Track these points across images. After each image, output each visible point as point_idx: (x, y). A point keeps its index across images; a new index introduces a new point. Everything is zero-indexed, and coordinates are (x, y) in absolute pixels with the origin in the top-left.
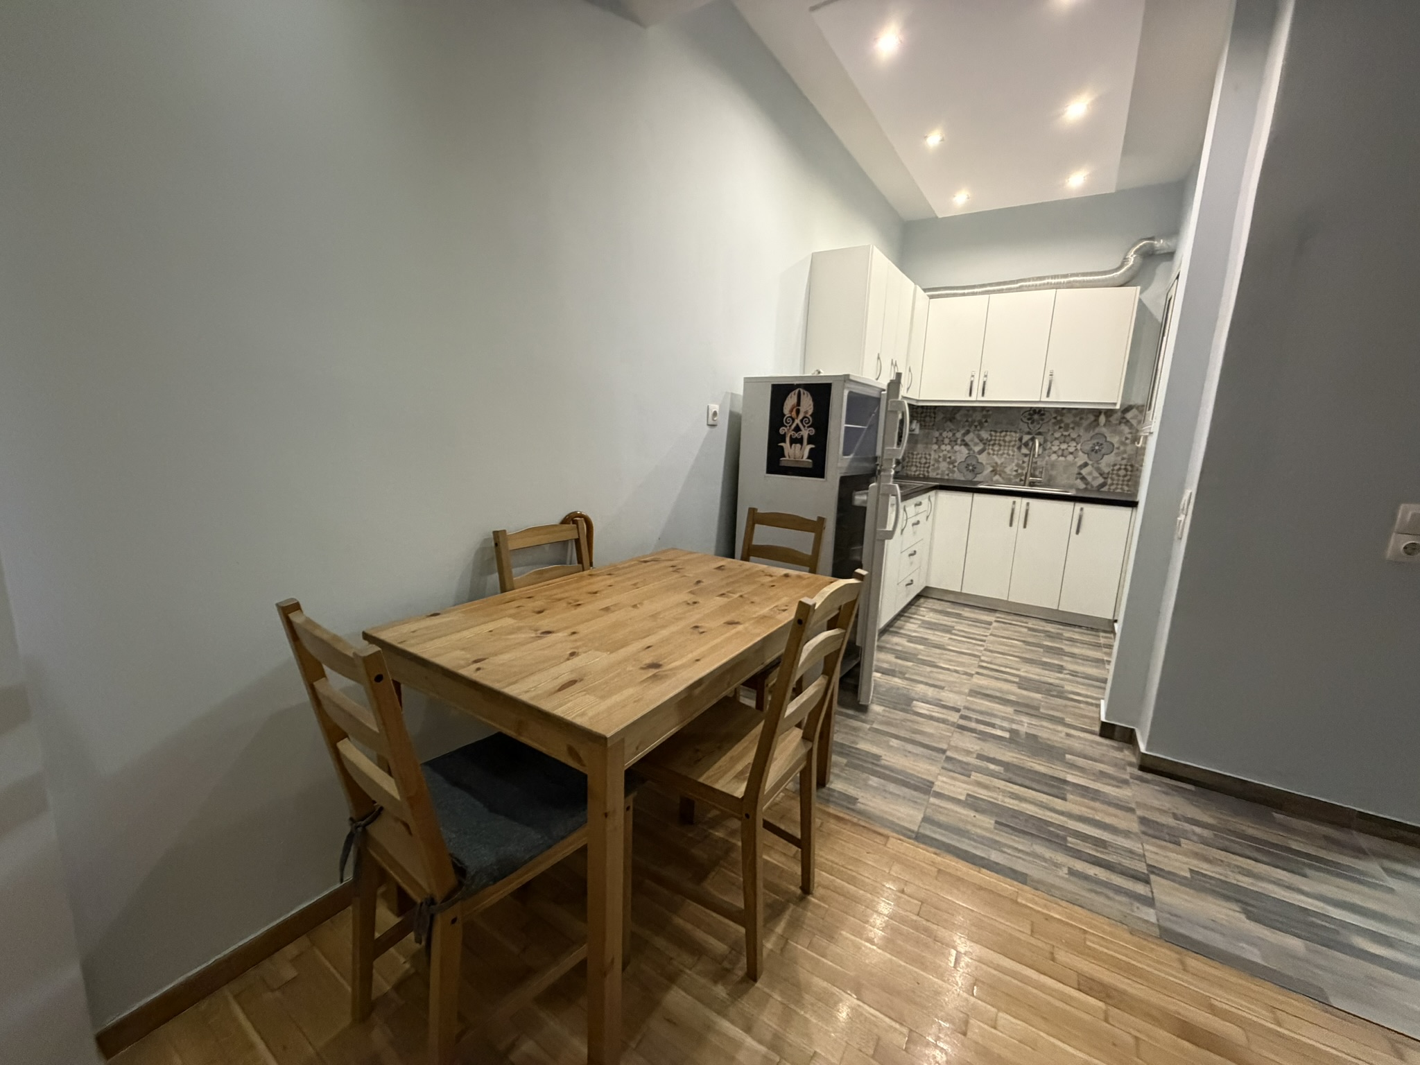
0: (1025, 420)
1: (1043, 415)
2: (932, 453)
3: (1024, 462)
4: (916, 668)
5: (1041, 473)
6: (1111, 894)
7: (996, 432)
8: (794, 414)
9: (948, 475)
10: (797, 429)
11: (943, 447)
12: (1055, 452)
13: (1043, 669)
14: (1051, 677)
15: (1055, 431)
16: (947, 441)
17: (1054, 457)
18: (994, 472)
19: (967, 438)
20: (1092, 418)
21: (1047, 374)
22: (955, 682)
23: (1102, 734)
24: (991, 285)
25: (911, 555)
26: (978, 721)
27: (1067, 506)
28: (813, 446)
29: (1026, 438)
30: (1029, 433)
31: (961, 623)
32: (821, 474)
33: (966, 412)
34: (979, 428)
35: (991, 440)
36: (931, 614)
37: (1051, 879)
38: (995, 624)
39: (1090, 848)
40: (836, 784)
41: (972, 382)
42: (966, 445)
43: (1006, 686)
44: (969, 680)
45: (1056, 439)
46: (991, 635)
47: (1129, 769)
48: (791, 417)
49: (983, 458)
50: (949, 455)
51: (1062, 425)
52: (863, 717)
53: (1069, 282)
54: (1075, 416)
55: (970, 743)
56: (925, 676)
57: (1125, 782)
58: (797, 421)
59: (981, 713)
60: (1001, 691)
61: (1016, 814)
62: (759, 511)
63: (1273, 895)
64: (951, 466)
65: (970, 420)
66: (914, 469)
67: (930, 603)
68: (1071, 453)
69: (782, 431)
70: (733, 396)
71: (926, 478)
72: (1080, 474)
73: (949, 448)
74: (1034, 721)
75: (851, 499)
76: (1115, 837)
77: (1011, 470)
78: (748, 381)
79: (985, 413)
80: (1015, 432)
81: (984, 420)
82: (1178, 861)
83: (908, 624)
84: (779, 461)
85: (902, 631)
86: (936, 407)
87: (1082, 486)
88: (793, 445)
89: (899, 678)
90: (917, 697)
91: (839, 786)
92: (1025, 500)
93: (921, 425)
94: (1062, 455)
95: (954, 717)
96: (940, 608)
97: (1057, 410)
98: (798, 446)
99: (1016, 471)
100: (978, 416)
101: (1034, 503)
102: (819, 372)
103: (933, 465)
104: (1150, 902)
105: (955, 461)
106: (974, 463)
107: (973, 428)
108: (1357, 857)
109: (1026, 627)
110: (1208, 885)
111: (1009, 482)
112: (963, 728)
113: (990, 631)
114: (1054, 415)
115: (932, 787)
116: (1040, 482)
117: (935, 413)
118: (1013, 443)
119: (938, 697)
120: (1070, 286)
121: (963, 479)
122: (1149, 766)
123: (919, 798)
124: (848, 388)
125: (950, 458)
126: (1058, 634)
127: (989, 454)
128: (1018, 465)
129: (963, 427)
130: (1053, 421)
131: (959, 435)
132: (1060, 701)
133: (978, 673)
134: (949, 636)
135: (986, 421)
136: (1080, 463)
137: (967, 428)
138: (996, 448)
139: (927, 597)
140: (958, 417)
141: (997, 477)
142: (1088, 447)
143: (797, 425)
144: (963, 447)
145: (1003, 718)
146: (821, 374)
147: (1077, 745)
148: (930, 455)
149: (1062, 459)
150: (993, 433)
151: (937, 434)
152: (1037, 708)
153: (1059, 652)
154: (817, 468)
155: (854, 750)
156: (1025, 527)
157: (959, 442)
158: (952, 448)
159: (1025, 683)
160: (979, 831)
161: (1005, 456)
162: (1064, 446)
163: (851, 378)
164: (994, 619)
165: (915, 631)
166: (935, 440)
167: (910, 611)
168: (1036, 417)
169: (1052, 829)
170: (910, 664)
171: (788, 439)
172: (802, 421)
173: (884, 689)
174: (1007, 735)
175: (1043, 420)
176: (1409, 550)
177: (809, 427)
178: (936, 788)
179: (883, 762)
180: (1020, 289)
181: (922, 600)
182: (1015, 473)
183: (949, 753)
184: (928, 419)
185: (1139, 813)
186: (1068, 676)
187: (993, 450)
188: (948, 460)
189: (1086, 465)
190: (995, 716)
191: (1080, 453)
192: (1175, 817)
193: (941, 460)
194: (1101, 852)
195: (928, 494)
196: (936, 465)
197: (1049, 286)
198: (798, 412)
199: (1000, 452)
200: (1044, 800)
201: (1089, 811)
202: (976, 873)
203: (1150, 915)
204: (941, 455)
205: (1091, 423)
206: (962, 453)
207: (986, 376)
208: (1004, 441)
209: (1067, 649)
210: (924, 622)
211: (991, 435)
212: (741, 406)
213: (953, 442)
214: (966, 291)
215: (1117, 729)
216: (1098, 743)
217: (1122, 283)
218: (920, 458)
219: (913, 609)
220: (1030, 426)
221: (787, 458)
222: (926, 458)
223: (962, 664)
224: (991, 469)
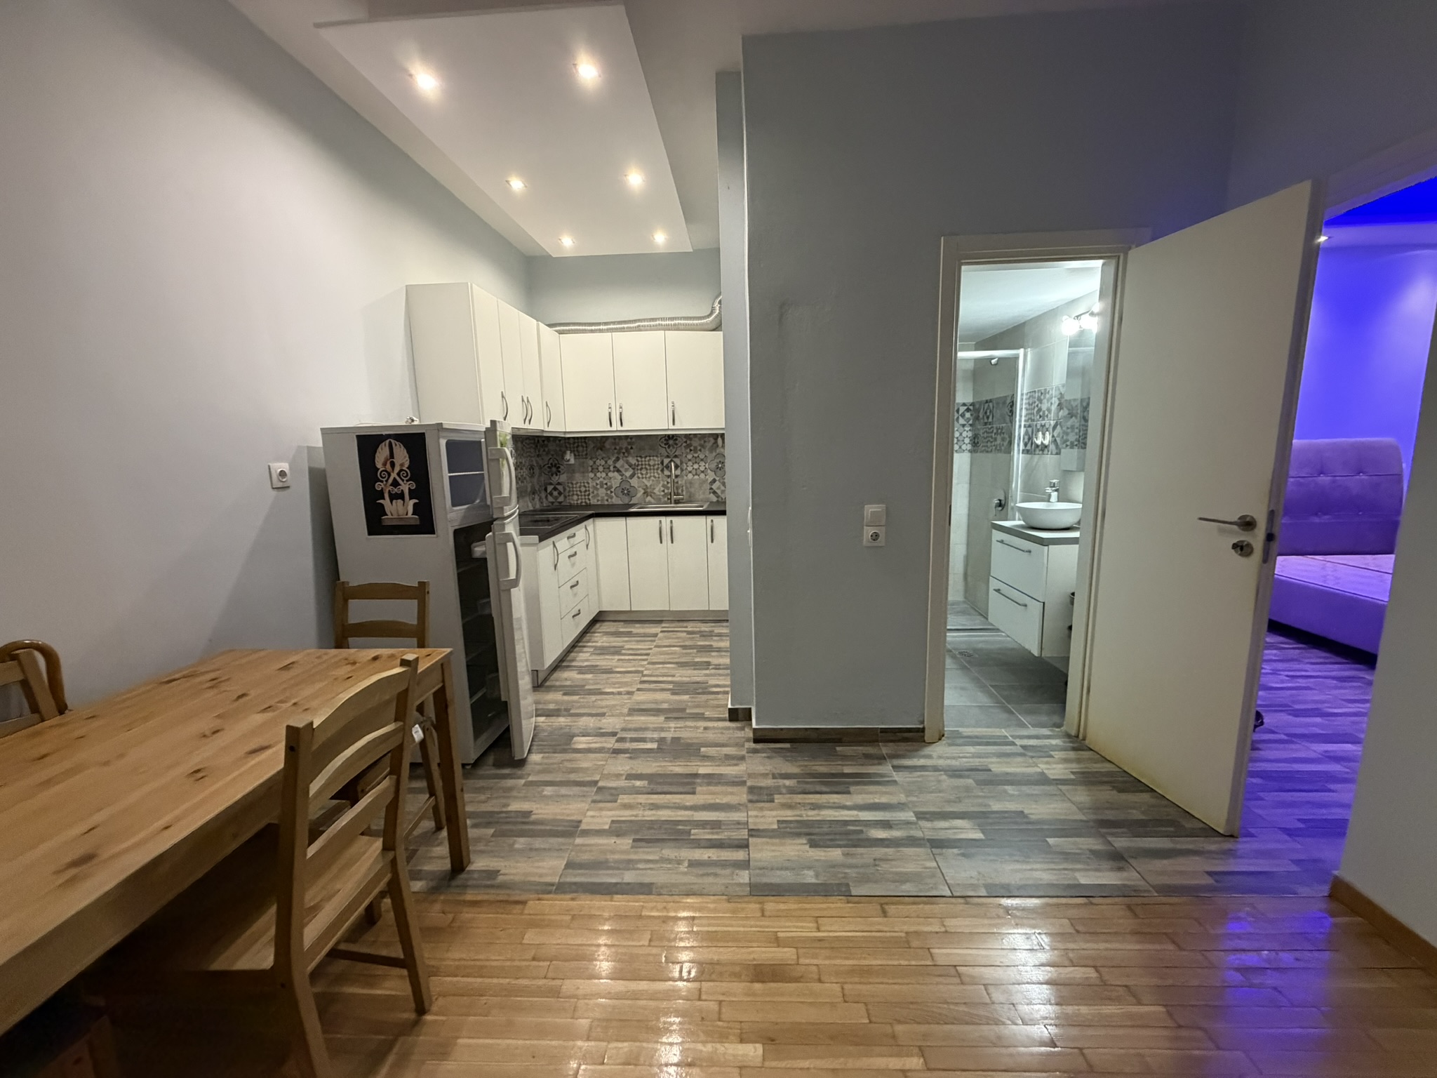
0: (663, 445)
1: (676, 440)
2: (590, 481)
3: (668, 483)
4: (582, 700)
5: (682, 491)
6: (718, 871)
7: (641, 457)
8: (388, 467)
9: (607, 500)
10: (395, 484)
11: (599, 475)
12: (690, 472)
13: (695, 669)
14: (697, 676)
15: (687, 454)
16: (601, 469)
17: (690, 476)
18: (646, 493)
19: (618, 465)
20: (712, 441)
21: (670, 405)
22: (616, 705)
23: (731, 720)
24: (614, 323)
25: (572, 587)
26: (633, 740)
27: (701, 520)
28: (417, 501)
29: (666, 461)
30: (668, 457)
31: (630, 641)
32: (431, 530)
33: (613, 441)
34: (626, 454)
35: (638, 465)
36: (605, 639)
37: (675, 878)
38: (660, 635)
39: (709, 833)
40: (479, 863)
41: (610, 414)
42: (618, 471)
43: (659, 696)
44: (630, 699)
45: (690, 460)
46: (656, 647)
47: (747, 745)
48: (386, 471)
49: (634, 482)
50: (605, 482)
51: (692, 448)
52: (520, 772)
53: (675, 325)
54: (700, 439)
55: (623, 765)
56: (589, 707)
57: (742, 758)
58: (394, 475)
59: (636, 730)
60: (656, 702)
61: (652, 824)
62: (350, 585)
63: (828, 819)
64: (609, 492)
65: (618, 447)
66: (575, 497)
67: (606, 627)
68: (703, 472)
69: (379, 486)
70: (310, 449)
71: (588, 506)
72: (711, 489)
73: (604, 475)
74: (680, 724)
75: (470, 551)
76: (728, 814)
77: (659, 491)
78: (325, 432)
79: (629, 440)
80: (657, 456)
81: (629, 447)
82: (768, 817)
83: (581, 654)
84: (380, 521)
85: (574, 664)
86: (585, 438)
87: (715, 499)
88: (394, 501)
89: (564, 716)
90: (577, 731)
91: (481, 864)
92: (669, 519)
93: (575, 455)
94: (696, 474)
95: (610, 743)
96: (612, 630)
97: (686, 436)
98: (400, 502)
99: (663, 491)
100: (624, 444)
101: (676, 519)
102: (413, 421)
103: (593, 492)
104: (745, 865)
105: (611, 487)
106: (628, 487)
107: (622, 455)
108: (880, 764)
109: (685, 631)
110: (788, 830)
111: (659, 501)
112: (617, 752)
113: (655, 644)
114: (685, 440)
115: (578, 827)
116: (683, 499)
117: (585, 442)
118: (656, 467)
119: (598, 726)
120: (677, 328)
121: (620, 502)
122: (761, 738)
123: (564, 844)
124: (444, 437)
125: (606, 484)
126: (711, 632)
127: (639, 478)
128: (663, 486)
129: (613, 455)
130: (685, 444)
131: (610, 462)
132: (704, 697)
133: (639, 690)
134: (617, 657)
135: (632, 448)
136: (710, 479)
137: (616, 455)
138: (644, 472)
139: (603, 621)
140: (607, 445)
141: (649, 499)
142: (713, 466)
143: (395, 479)
144: (616, 473)
145: (655, 730)
146: (415, 423)
147: (710, 736)
148: (588, 483)
149: (696, 477)
150: (639, 459)
151: (591, 463)
152: (683, 710)
153: (709, 649)
154: (424, 523)
155: (504, 815)
156: (672, 542)
157: (612, 468)
158: (607, 475)
159: (679, 688)
160: (617, 857)
161: (652, 478)
162: (696, 466)
163: (445, 426)
164: (660, 630)
165: (587, 660)
166: (590, 469)
167: (584, 640)
168: (671, 442)
169: (680, 827)
170: (576, 698)
171: (386, 495)
172: (398, 474)
173: (546, 734)
174: (655, 746)
175: (676, 444)
176: (874, 537)
177: (407, 481)
178: (583, 827)
179: (533, 817)
180: (638, 329)
181: (598, 625)
182: (663, 493)
183: (600, 784)
184: (580, 449)
185: (749, 784)
186: (713, 671)
187: (642, 474)
188: (605, 486)
189: (714, 481)
190: (646, 729)
191: (709, 471)
192: (774, 777)
193: (598, 486)
194: (717, 833)
195: (583, 525)
196: (595, 492)
197: (660, 327)
198: (393, 465)
199: (649, 475)
200: (677, 801)
201: (710, 797)
202: (610, 903)
203: (744, 877)
204: (598, 482)
205: (712, 446)
206: (616, 479)
207: (621, 408)
208: (649, 465)
209: (715, 644)
210: (596, 648)
211: (638, 460)
212: (323, 461)
213: (607, 469)
214: (593, 328)
215: (740, 711)
216: (728, 728)
217: (714, 327)
218: (580, 487)
219: (588, 637)
220: (668, 450)
221: (390, 516)
222: (585, 486)
223: (626, 684)
224: (643, 491)
